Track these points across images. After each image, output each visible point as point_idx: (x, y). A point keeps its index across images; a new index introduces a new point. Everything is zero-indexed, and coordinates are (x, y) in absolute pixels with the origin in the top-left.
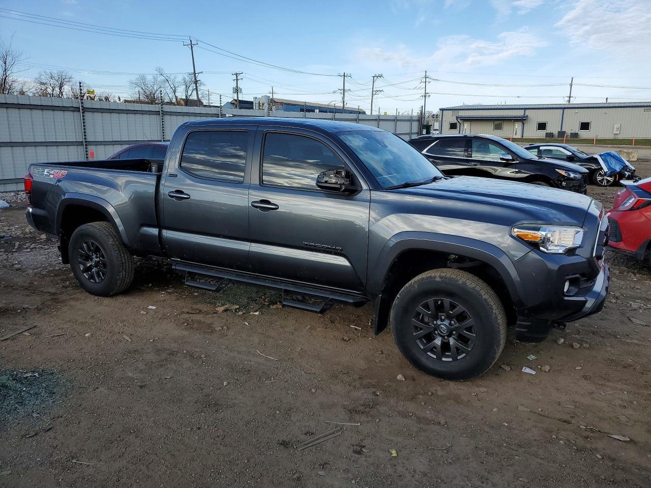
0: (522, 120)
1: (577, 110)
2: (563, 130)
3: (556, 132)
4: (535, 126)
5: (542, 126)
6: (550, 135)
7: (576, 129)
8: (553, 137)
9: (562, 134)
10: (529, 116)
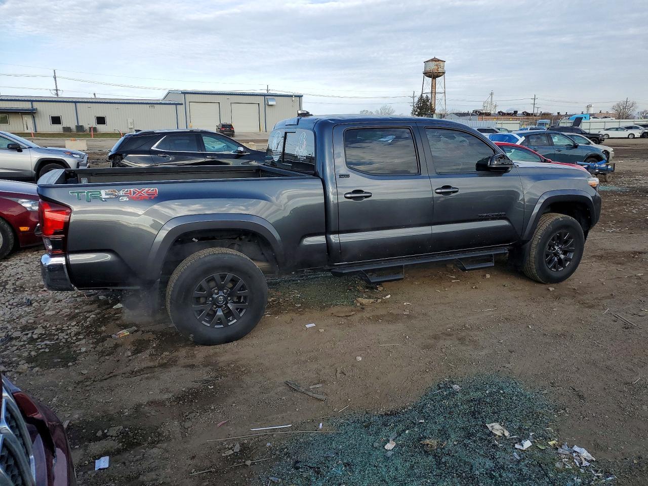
0: (32, 113)
1: (89, 105)
2: (80, 124)
3: (73, 126)
4: (49, 121)
5: (56, 120)
6: (67, 130)
7: (93, 123)
8: (71, 132)
9: (80, 128)
10: (38, 109)
